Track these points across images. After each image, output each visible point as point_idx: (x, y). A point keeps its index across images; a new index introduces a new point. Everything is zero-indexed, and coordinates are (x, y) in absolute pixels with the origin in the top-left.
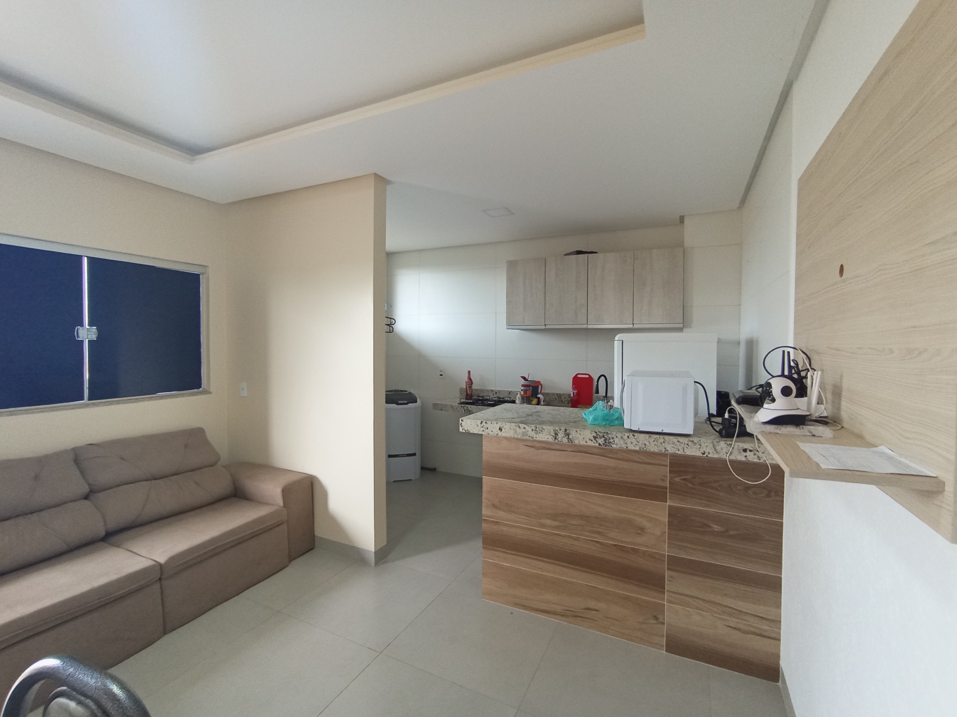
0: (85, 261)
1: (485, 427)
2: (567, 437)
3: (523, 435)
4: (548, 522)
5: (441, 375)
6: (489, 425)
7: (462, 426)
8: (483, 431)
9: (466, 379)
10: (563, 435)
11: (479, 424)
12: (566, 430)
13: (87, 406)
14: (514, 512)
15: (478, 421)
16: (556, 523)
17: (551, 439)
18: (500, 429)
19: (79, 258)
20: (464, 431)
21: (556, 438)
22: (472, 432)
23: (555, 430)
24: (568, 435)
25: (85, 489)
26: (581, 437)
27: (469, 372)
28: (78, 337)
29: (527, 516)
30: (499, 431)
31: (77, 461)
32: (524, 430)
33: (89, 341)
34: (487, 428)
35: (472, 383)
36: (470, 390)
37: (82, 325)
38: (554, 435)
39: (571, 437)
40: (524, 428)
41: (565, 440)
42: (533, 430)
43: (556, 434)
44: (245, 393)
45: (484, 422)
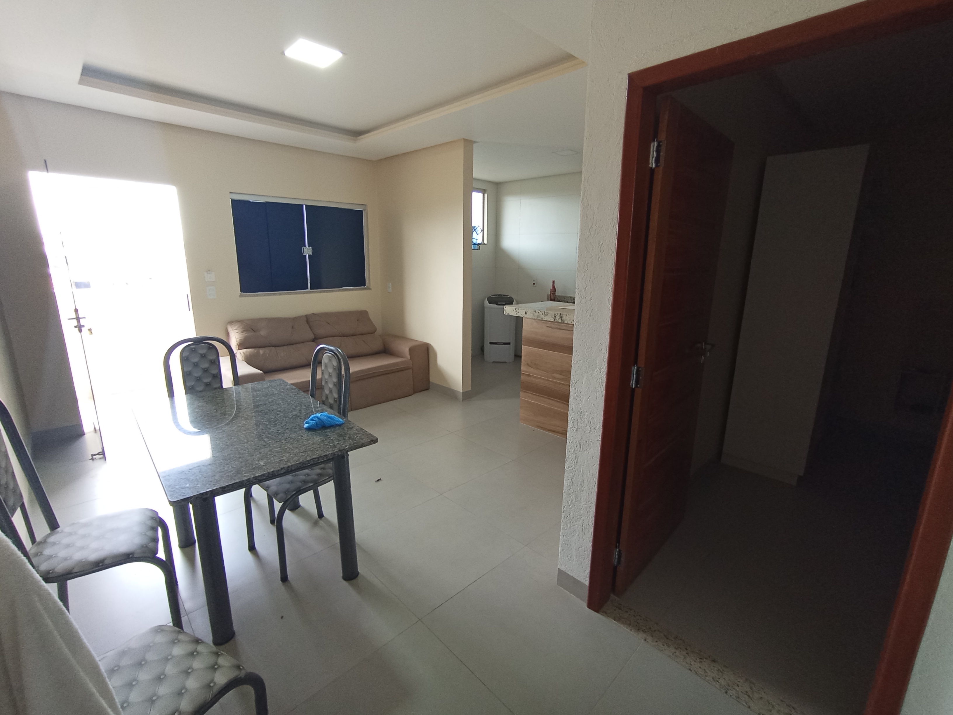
0: (304, 206)
1: (517, 311)
2: (561, 319)
3: (538, 317)
4: (558, 376)
5: (534, 284)
6: (520, 311)
7: (505, 311)
8: (517, 314)
9: (551, 287)
10: (558, 318)
11: (515, 310)
12: (561, 314)
13: (310, 292)
14: (539, 369)
15: (514, 308)
16: (562, 377)
17: (552, 320)
18: (526, 313)
19: (302, 206)
20: (506, 314)
21: (555, 320)
22: (510, 315)
23: (555, 314)
24: (562, 317)
25: (312, 336)
26: (568, 319)
27: (554, 282)
28: (304, 253)
29: (546, 372)
30: (525, 314)
31: (308, 322)
32: (538, 314)
33: (309, 255)
34: (519, 313)
35: (555, 291)
36: (553, 296)
37: (305, 246)
38: (554, 317)
39: (563, 319)
40: (538, 313)
41: (560, 321)
42: (543, 314)
43: (555, 317)
44: (390, 290)
45: (517, 309)
